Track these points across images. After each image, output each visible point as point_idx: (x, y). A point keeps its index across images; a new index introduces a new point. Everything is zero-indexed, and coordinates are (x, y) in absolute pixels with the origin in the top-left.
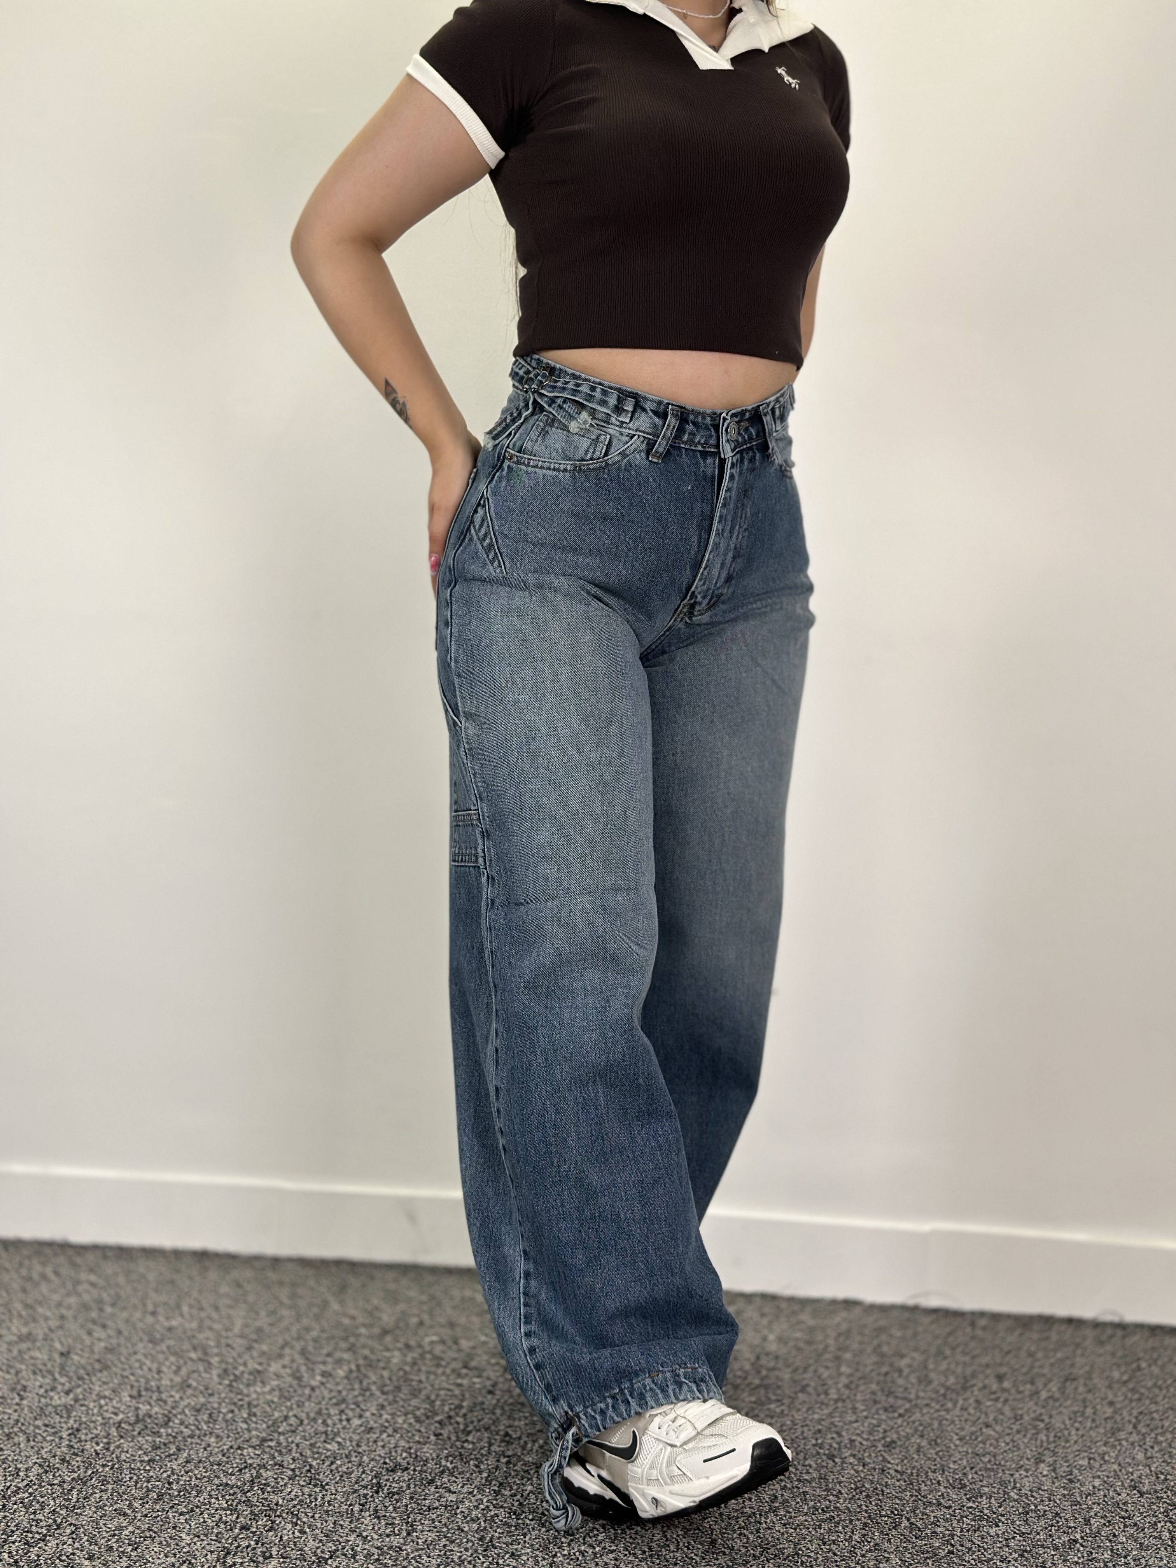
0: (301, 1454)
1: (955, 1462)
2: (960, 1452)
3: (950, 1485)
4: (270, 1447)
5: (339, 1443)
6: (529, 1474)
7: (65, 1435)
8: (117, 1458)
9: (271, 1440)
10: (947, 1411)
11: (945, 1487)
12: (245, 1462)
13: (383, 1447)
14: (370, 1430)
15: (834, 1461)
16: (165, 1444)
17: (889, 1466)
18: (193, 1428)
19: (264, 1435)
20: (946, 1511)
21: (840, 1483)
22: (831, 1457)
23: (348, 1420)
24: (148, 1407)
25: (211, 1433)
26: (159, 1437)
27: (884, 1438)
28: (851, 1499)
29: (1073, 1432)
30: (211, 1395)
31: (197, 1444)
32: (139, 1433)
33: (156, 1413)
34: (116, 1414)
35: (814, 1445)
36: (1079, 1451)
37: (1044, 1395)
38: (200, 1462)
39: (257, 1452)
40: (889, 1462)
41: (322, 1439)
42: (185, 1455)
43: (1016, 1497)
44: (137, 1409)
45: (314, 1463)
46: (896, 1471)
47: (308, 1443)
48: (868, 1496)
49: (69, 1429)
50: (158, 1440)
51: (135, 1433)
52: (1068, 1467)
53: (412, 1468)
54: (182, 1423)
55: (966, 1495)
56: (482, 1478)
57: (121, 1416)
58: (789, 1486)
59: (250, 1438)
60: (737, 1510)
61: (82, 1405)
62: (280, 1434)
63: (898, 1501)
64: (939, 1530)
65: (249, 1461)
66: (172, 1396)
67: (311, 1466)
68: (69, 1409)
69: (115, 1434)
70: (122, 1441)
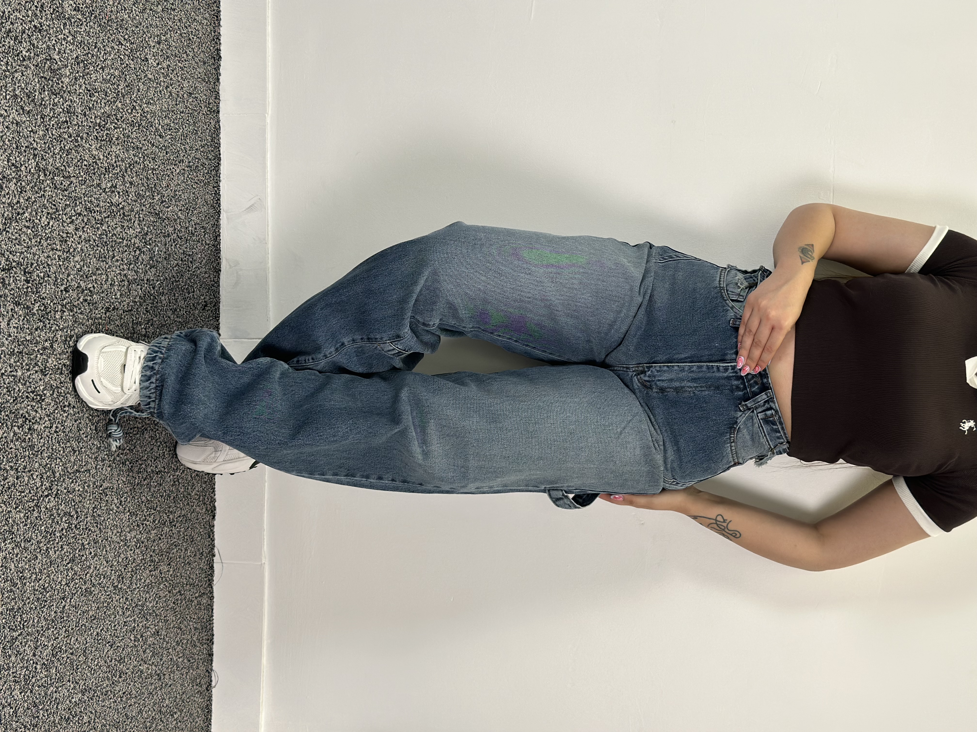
0: (35, 201)
1: (77, 639)
2: (86, 639)
3: (56, 646)
4: (39, 176)
5: (49, 223)
6: (34, 367)
7: (36, 23)
8: (16, 71)
9: (45, 175)
10: (124, 613)
11: (53, 644)
12: (21, 165)
13: (48, 257)
14: (64, 241)
15: (68, 563)
16: (33, 101)
17: (68, 601)
18: (51, 115)
19: (50, 168)
20: (31, 654)
21: (49, 576)
22: (72, 560)
23: (72, 222)
24: (68, 74)
25: (47, 130)
26: (40, 93)
27: (94, 585)
28: (34, 590)
29: (111, 700)
30: (85, 115)
31: (36, 123)
32: (42, 77)
33: (62, 82)
34: (59, 52)
35: (83, 544)
36: (96, 712)
37: (144, 667)
38: (19, 132)
39: (32, 170)
40: (71, 599)
41: (51, 211)
42: (24, 119)
43: (49, 693)
44: (66, 66)
45: (26, 215)
46: (64, 607)
47: (46, 202)
48: (38, 599)
49: (40, 24)
50: (37, 94)
51: (42, 75)
52: (81, 712)
53: (30, 285)
54: (55, 104)
55: (47, 660)
56: (24, 337)
57: (56, 57)
58: (42, 545)
59: (45, 160)
60: (14, 521)
61: (65, 24)
62: (53, 178)
63: (35, 621)
64: (13, 658)
65: (23, 168)
66: (80, 86)
67: (24, 213)
68: (61, 16)
69: (39, 60)
70: (33, 67)
